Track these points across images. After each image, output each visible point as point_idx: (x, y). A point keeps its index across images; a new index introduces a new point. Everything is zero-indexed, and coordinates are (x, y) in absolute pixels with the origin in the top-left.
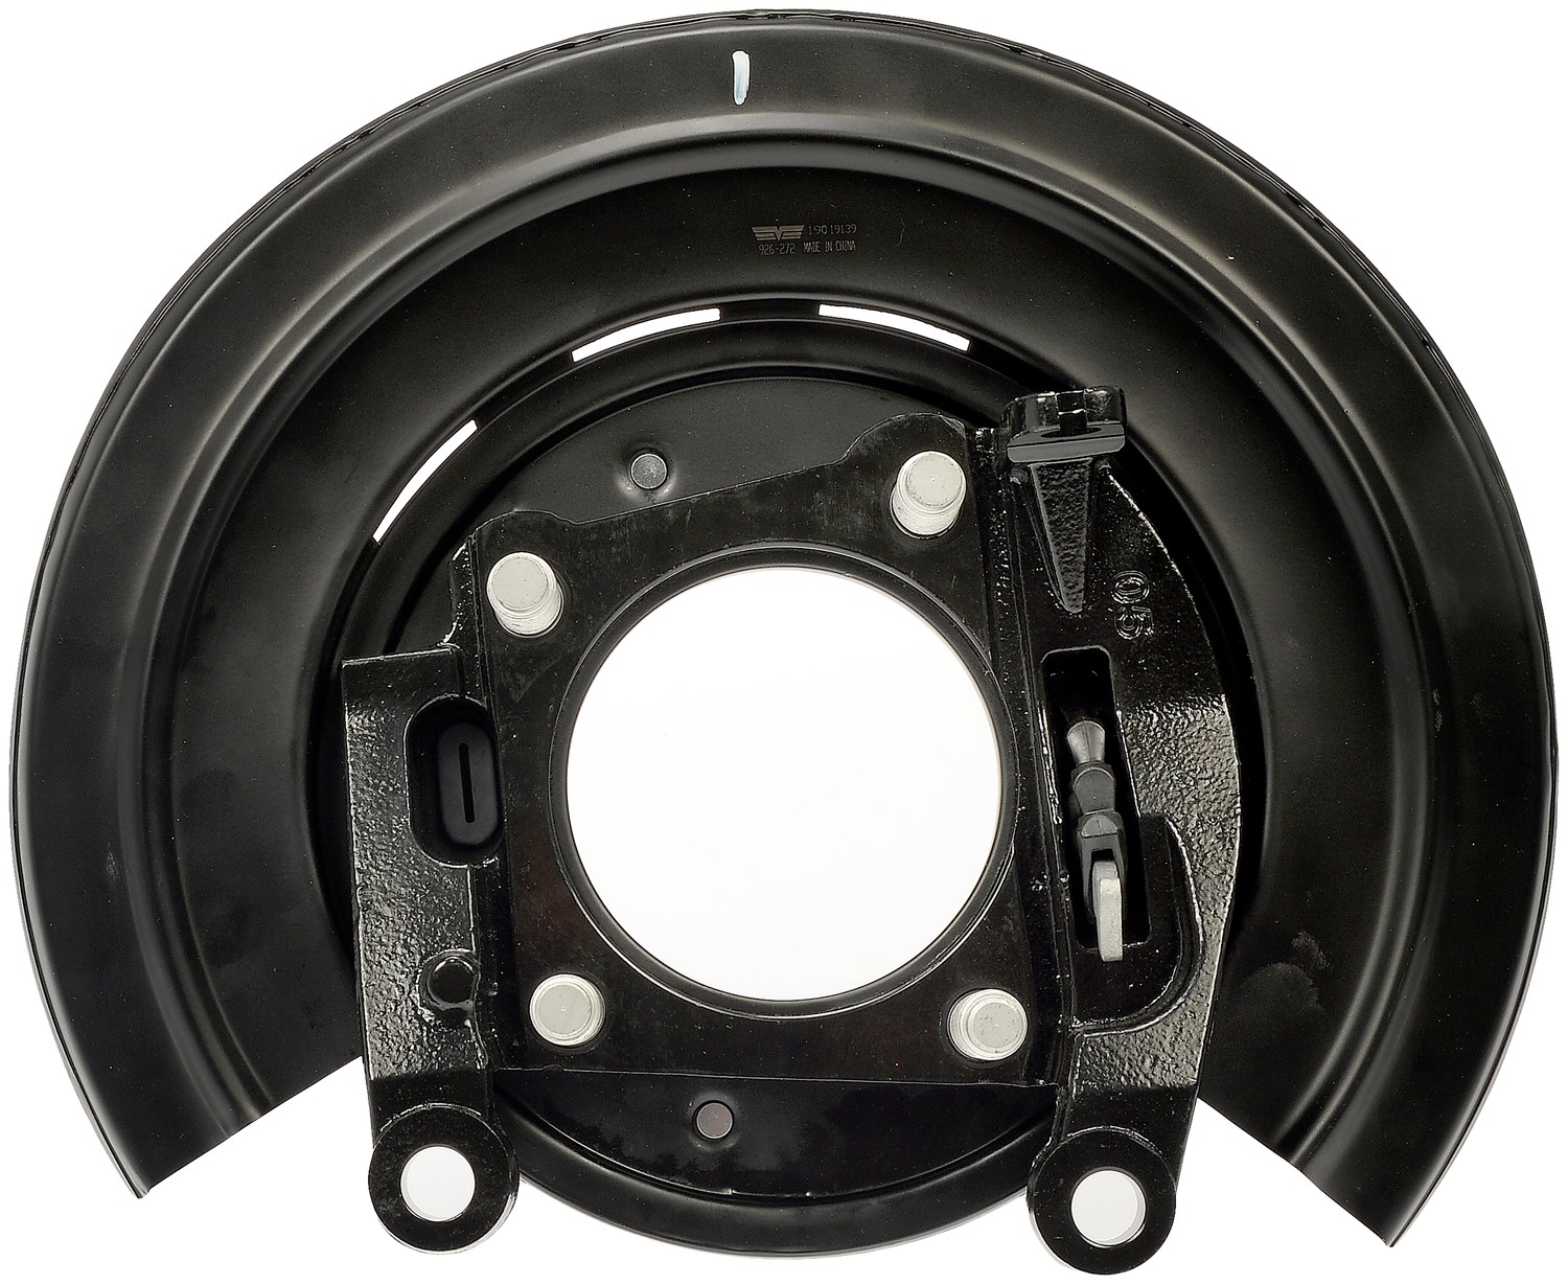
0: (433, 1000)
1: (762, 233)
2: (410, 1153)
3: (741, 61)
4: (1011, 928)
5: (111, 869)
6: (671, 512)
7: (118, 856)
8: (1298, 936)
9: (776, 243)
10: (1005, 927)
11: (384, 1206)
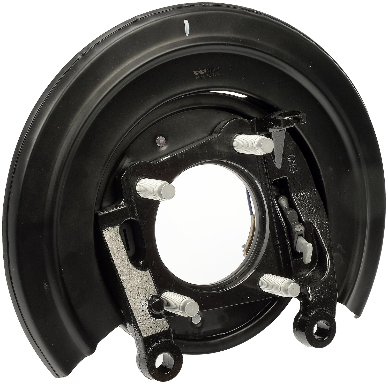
0: (154, 312)
1: (196, 73)
2: (157, 356)
3: (186, 22)
4: (272, 256)
5: (46, 287)
6: (179, 156)
7: (48, 283)
8: (338, 245)
9: (200, 75)
10: (270, 256)
11: (152, 373)
